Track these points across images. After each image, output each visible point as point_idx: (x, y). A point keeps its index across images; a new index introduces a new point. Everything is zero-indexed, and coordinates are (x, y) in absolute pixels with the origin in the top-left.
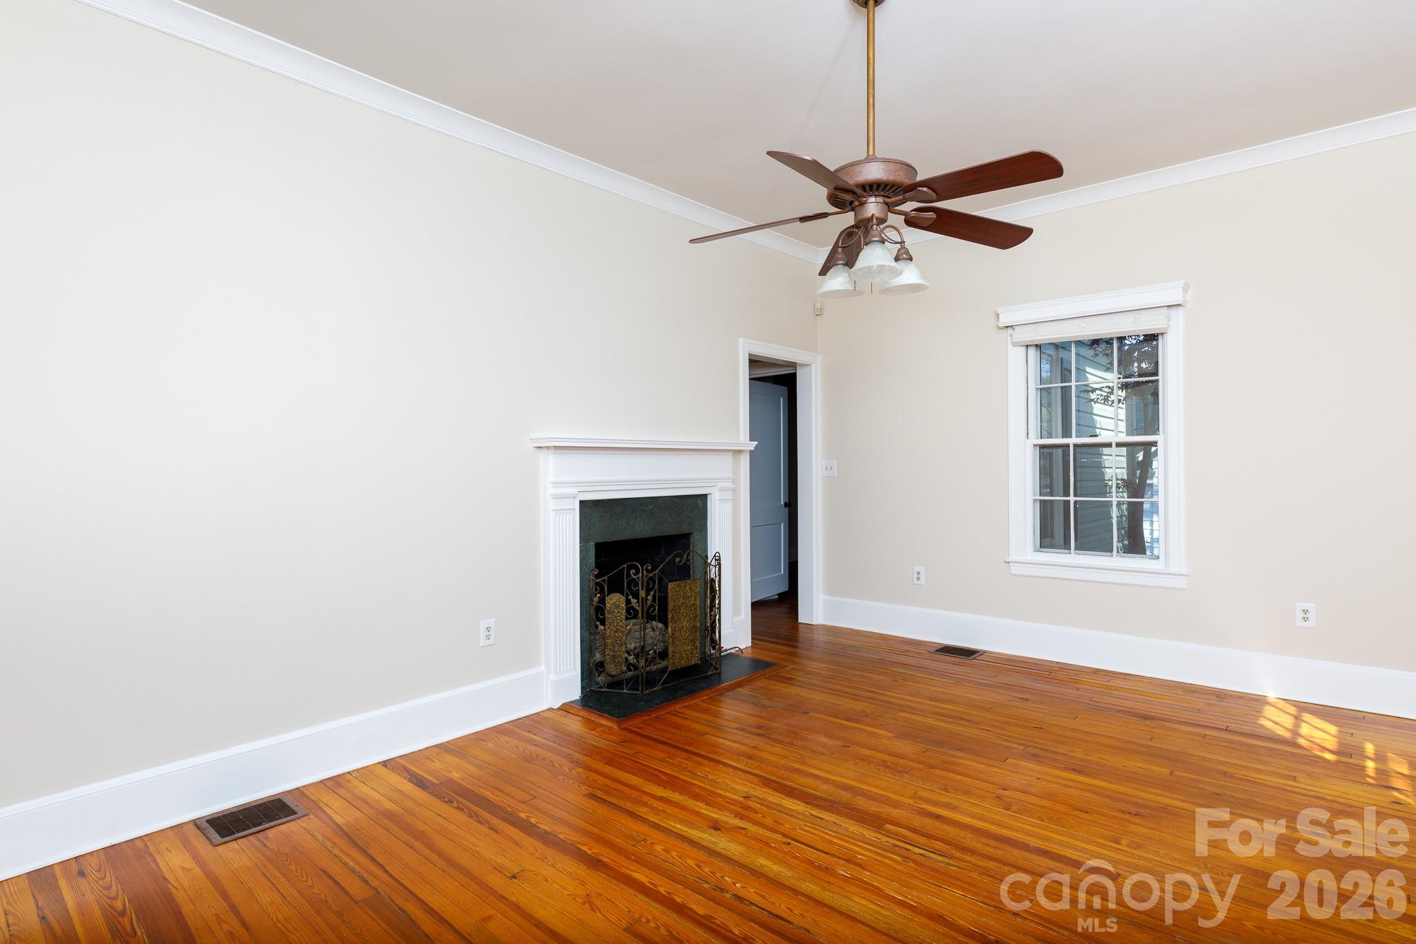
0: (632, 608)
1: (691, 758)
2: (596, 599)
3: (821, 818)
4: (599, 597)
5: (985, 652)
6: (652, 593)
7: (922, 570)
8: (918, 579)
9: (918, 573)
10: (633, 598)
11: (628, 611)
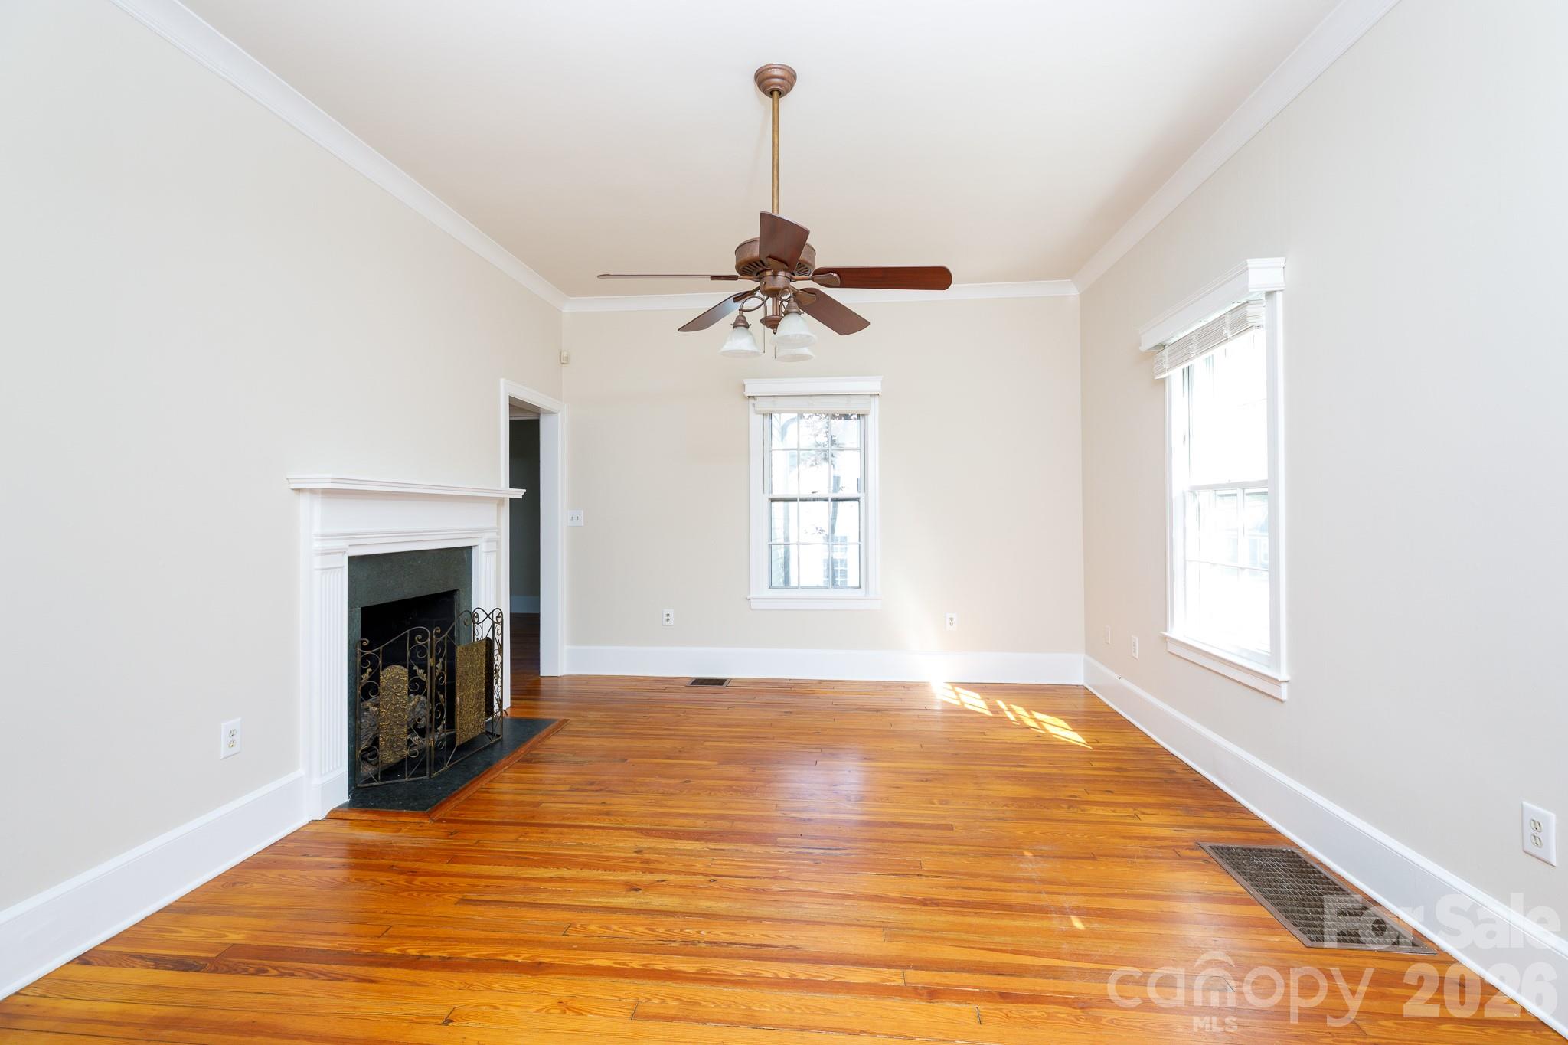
0: (419, 680)
1: (547, 830)
2: (366, 676)
3: (723, 850)
4: (370, 673)
5: (731, 679)
6: (441, 660)
7: (671, 612)
8: (668, 620)
9: (668, 615)
10: (420, 668)
11: (412, 684)
